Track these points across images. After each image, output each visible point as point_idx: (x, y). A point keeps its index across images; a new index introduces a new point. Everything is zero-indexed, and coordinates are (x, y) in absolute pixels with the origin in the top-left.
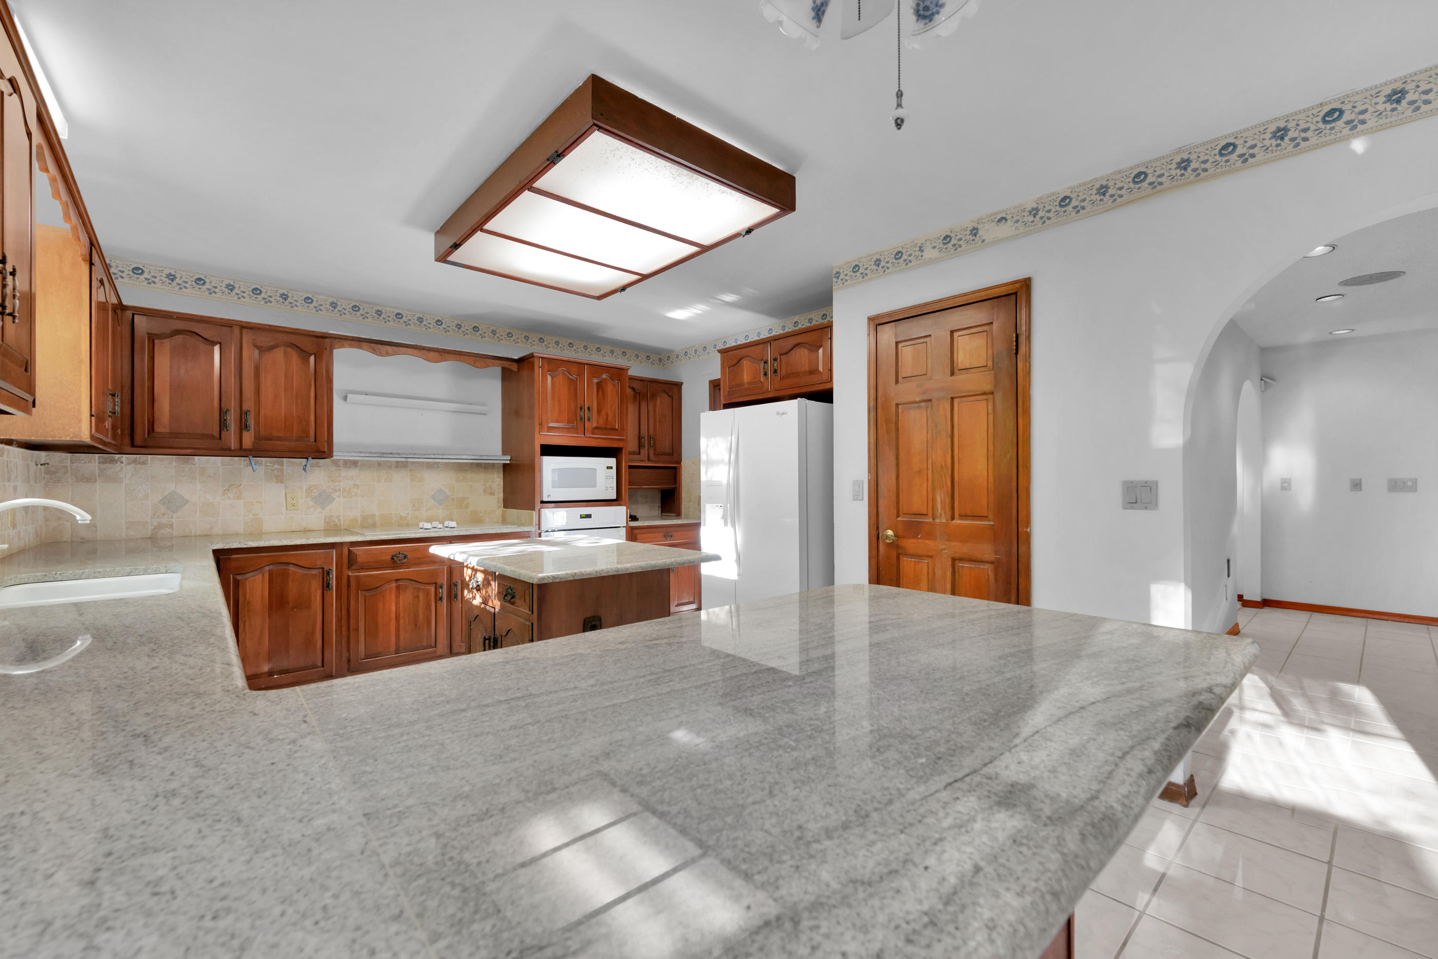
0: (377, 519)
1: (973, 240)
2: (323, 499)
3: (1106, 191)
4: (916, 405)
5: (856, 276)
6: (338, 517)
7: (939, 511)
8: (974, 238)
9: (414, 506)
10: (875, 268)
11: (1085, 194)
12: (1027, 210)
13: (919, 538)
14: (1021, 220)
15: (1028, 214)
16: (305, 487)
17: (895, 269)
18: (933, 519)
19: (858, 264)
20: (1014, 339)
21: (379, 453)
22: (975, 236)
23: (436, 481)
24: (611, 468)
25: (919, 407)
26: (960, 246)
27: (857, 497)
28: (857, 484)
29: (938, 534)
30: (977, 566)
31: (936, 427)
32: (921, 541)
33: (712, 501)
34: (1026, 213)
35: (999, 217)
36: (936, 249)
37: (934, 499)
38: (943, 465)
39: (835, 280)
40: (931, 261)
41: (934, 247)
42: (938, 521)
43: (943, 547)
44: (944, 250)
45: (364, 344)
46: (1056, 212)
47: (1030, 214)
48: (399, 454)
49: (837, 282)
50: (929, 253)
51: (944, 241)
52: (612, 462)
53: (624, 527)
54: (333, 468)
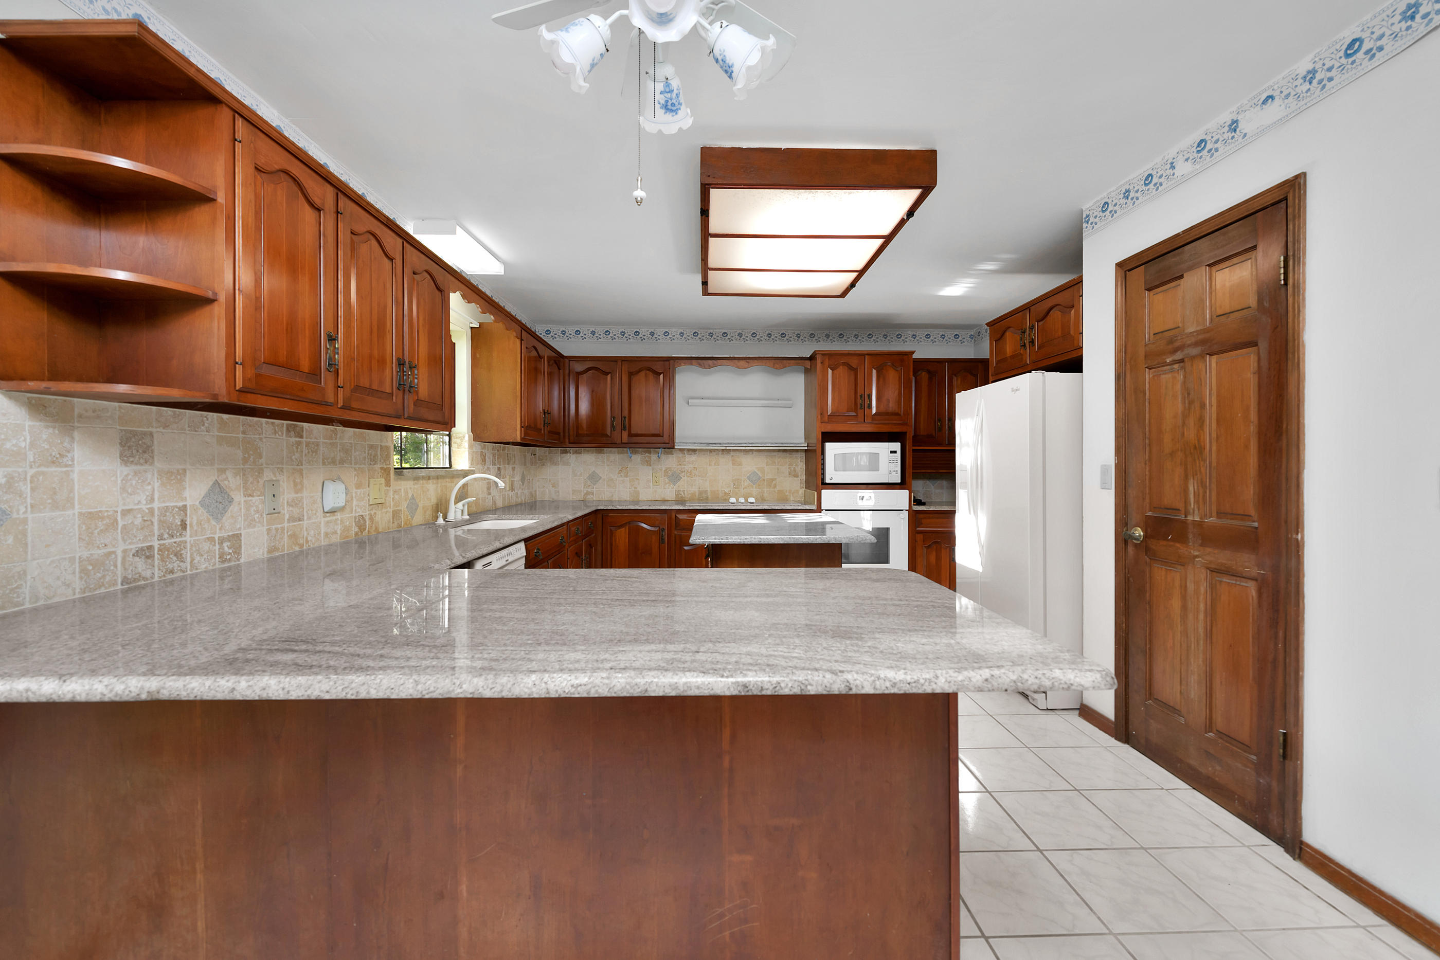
1: (1233, 137)
2: (674, 478)
3: (1416, 12)
4: (1169, 367)
5: (1105, 216)
6: (683, 491)
7: (1192, 506)
8: (1233, 134)
9: (734, 484)
10: (1124, 201)
11: (1383, 26)
12: (1300, 77)
13: (1169, 540)
14: (1293, 93)
15: (1302, 81)
16: (663, 469)
17: (1146, 198)
18: (1186, 517)
19: (1107, 201)
20: (1282, 264)
22: (1235, 131)
23: (750, 465)
24: (895, 452)
25: (1172, 371)
26: (1217, 150)
27: (1104, 487)
28: (1104, 469)
29: (1191, 536)
30: (1238, 583)
31: (1189, 394)
32: (1172, 543)
33: (965, 487)
34: (1300, 81)
35: (1264, 97)
36: (1189, 160)
37: (1186, 491)
38: (1197, 445)
39: (1085, 225)
40: (1185, 179)
41: (1187, 160)
42: (1190, 518)
43: (1196, 553)
44: (1199, 160)
45: (694, 361)
46: (1340, 67)
47: (1305, 81)
48: (720, 444)
49: (1087, 227)
50: (1182, 168)
51: (1199, 149)
52: (897, 446)
53: (906, 510)
54: (681, 455)
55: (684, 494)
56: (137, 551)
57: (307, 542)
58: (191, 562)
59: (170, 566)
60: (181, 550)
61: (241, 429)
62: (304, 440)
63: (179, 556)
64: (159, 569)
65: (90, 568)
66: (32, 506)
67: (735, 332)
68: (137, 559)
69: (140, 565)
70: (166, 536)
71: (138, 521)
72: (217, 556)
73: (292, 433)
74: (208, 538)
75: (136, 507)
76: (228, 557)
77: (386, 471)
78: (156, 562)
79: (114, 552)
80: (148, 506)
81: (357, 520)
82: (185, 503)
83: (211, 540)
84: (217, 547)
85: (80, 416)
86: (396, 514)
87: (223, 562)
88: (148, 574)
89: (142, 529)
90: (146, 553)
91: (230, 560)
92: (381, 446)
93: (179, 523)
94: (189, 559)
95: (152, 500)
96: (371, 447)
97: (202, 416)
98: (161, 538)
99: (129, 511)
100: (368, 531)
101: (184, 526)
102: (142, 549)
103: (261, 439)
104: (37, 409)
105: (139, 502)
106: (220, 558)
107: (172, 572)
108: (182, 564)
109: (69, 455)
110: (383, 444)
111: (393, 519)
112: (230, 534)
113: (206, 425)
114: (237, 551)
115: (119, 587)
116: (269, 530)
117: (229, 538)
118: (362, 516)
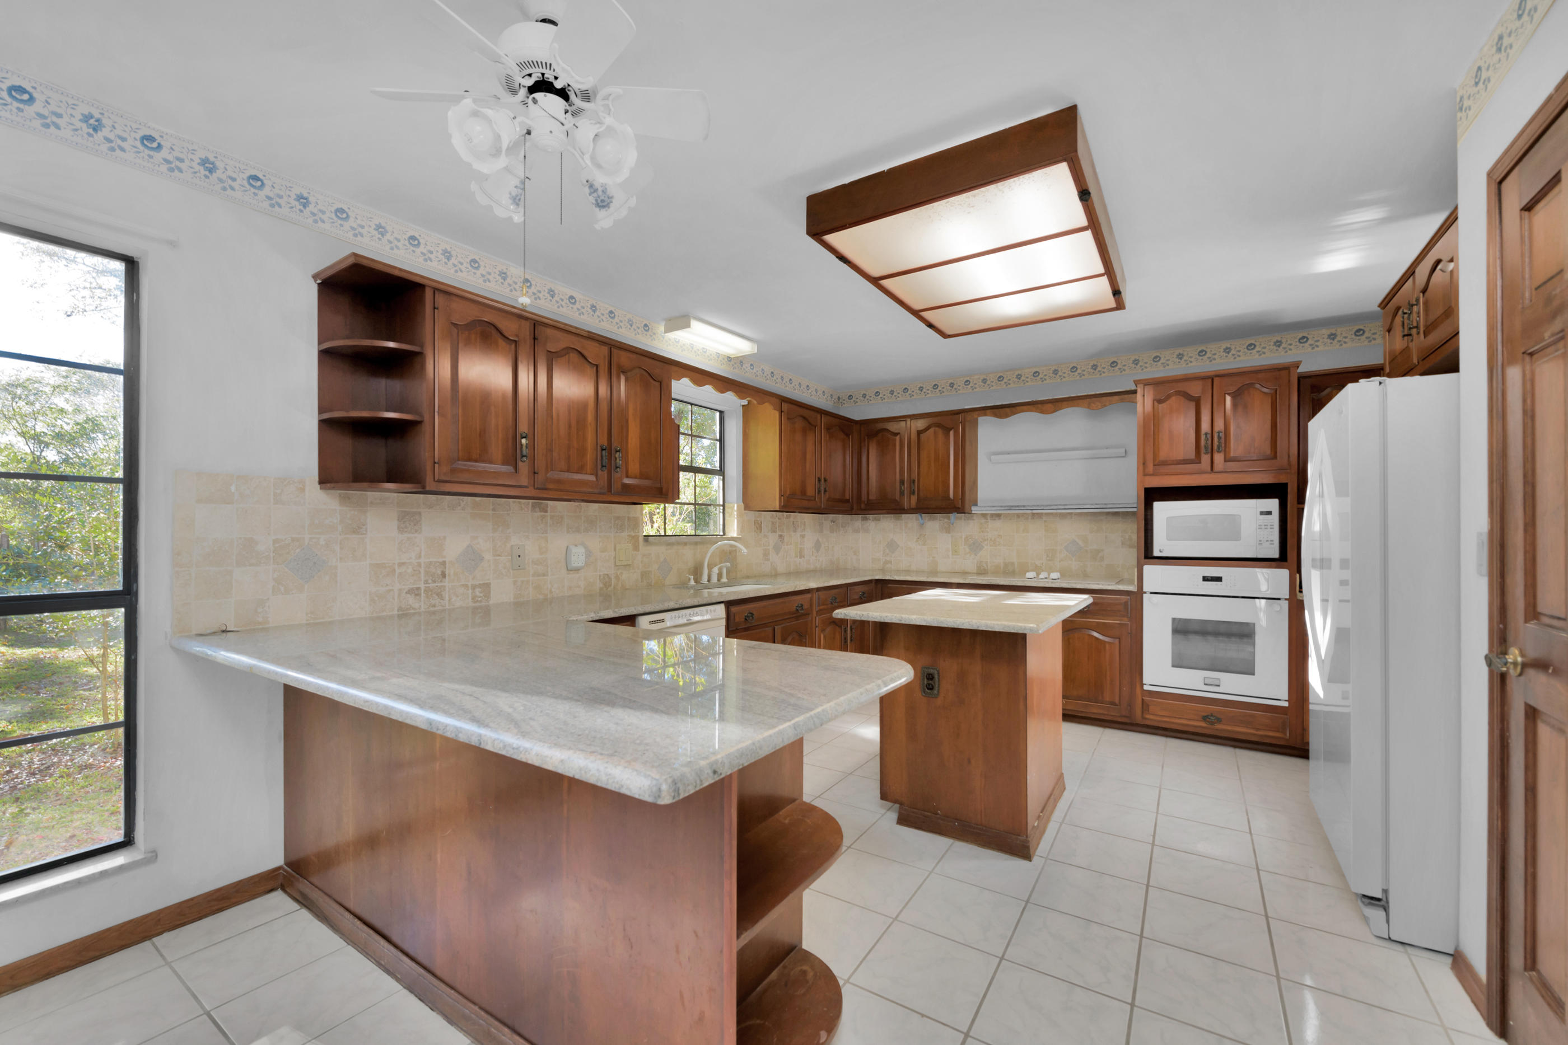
0: (1016, 566)
2: (975, 547)
6: (986, 563)
9: (1048, 556)
16: (963, 537)
21: (1008, 506)
23: (1069, 532)
24: (1269, 513)
45: (988, 411)
48: (1024, 506)
52: (1272, 504)
53: (1286, 599)
54: (983, 521)
55: (987, 566)
56: (409, 590)
57: (551, 592)
58: (449, 600)
59: (433, 602)
60: (441, 591)
61: (491, 507)
62: (548, 514)
63: (439, 595)
64: (425, 603)
65: (376, 598)
66: (341, 558)
67: (1049, 370)
68: (409, 595)
69: (411, 600)
70: (430, 581)
71: (410, 570)
72: (470, 598)
73: (537, 509)
74: (463, 585)
75: (408, 561)
76: (479, 599)
77: (634, 539)
78: (423, 598)
79: (393, 590)
80: (417, 561)
81: (602, 577)
82: (444, 559)
83: (466, 586)
84: (470, 591)
85: (372, 503)
86: (644, 575)
87: (475, 602)
88: (417, 605)
89: (413, 576)
90: (415, 592)
91: (481, 601)
92: (628, 517)
93: (440, 573)
94: (447, 598)
95: (420, 557)
96: (618, 518)
97: (459, 499)
98: (426, 582)
99: (404, 564)
100: (614, 587)
101: (444, 575)
102: (412, 589)
103: (508, 514)
104: (344, 500)
105: (411, 558)
106: (472, 599)
107: (434, 606)
108: (441, 601)
109: (364, 527)
110: (631, 515)
111: (642, 578)
112: (481, 582)
113: (462, 505)
114: (487, 596)
115: (396, 612)
116: (515, 582)
117: (481, 586)
118: (607, 575)
